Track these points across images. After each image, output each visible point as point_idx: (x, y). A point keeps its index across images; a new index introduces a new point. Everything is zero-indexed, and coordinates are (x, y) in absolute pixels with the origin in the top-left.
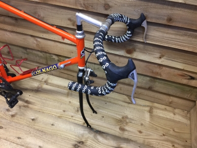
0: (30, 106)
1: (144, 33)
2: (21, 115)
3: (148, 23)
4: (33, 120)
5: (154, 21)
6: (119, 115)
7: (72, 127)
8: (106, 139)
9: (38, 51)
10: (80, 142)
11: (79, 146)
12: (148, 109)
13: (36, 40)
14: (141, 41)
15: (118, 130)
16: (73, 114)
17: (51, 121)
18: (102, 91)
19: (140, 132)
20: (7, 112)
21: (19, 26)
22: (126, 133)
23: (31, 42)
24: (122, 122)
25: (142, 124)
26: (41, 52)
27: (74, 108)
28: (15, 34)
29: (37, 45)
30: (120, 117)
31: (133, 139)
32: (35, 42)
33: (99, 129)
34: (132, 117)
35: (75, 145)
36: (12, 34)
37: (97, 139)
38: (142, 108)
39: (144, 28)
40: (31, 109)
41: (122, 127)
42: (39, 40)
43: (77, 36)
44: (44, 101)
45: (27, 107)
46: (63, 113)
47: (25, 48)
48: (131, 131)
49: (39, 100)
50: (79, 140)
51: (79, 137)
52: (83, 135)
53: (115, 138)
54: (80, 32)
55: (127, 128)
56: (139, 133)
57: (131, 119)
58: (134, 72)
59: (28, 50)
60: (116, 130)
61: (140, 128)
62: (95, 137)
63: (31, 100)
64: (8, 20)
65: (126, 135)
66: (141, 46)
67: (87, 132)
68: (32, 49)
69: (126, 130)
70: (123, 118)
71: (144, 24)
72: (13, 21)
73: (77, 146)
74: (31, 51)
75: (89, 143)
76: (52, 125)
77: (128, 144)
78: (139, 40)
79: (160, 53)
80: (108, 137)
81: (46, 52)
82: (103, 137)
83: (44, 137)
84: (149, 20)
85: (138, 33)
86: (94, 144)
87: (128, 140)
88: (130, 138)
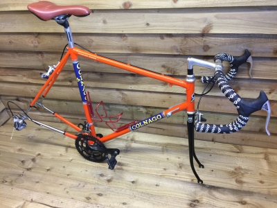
0: (124, 168)
1: (249, 70)
2: (118, 179)
3: (254, 58)
4: (133, 182)
5: (259, 55)
6: (230, 167)
7: (181, 185)
8: (224, 194)
9: (124, 105)
10: (194, 201)
11: (195, 205)
12: (262, 156)
13: (122, 94)
14: (247, 77)
15: (235, 183)
16: (176, 172)
17: (155, 181)
18: (233, 127)
19: (261, 182)
20: (101, 178)
21: (103, 81)
22: (245, 185)
23: (115, 96)
24: (236, 173)
25: (261, 174)
26: (126, 106)
27: (175, 165)
28: (98, 90)
29: (123, 99)
30: (232, 169)
31: (255, 191)
32: (121, 96)
33: (212, 185)
34: (246, 167)
35: (191, 205)
36: (94, 90)
37: (214, 196)
38: (254, 156)
39: (249, 64)
40: (127, 171)
41: (238, 179)
42: (126, 92)
43: (188, 80)
44: (139, 161)
45: (122, 169)
46: (164, 172)
47: (108, 104)
48: (250, 182)
49: (132, 160)
50: (193, 198)
51: (191, 195)
52: (195, 193)
53: (234, 191)
54: (191, 76)
55: (244, 179)
56: (260, 184)
57: (245, 169)
58: (267, 102)
59: (111, 106)
60: (231, 183)
61: (260, 178)
62: (210, 193)
63: (123, 162)
64: (92, 76)
65: (245, 187)
66: (246, 83)
67: (199, 189)
68: (115, 104)
69: (245, 182)
70: (236, 169)
71: (250, 60)
72: (98, 77)
73: (192, 205)
74: (114, 107)
75: (205, 200)
76: (157, 185)
77: (251, 197)
78: (243, 77)
79: (269, 88)
80: (226, 192)
81: (132, 106)
82: (220, 192)
83: (152, 199)
84: (254, 55)
85: (243, 70)
86: (212, 202)
87: (250, 193)
88: (251, 190)
